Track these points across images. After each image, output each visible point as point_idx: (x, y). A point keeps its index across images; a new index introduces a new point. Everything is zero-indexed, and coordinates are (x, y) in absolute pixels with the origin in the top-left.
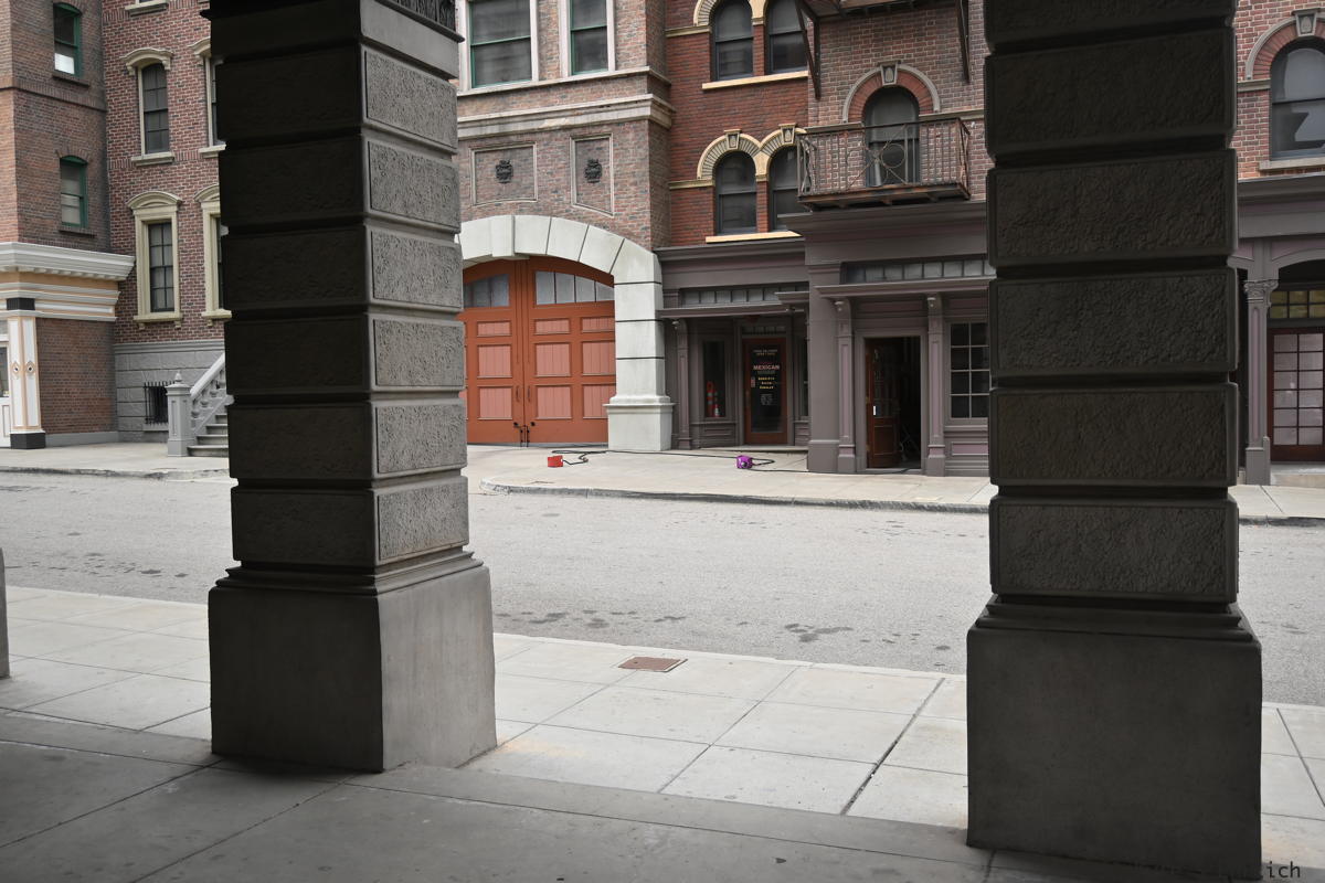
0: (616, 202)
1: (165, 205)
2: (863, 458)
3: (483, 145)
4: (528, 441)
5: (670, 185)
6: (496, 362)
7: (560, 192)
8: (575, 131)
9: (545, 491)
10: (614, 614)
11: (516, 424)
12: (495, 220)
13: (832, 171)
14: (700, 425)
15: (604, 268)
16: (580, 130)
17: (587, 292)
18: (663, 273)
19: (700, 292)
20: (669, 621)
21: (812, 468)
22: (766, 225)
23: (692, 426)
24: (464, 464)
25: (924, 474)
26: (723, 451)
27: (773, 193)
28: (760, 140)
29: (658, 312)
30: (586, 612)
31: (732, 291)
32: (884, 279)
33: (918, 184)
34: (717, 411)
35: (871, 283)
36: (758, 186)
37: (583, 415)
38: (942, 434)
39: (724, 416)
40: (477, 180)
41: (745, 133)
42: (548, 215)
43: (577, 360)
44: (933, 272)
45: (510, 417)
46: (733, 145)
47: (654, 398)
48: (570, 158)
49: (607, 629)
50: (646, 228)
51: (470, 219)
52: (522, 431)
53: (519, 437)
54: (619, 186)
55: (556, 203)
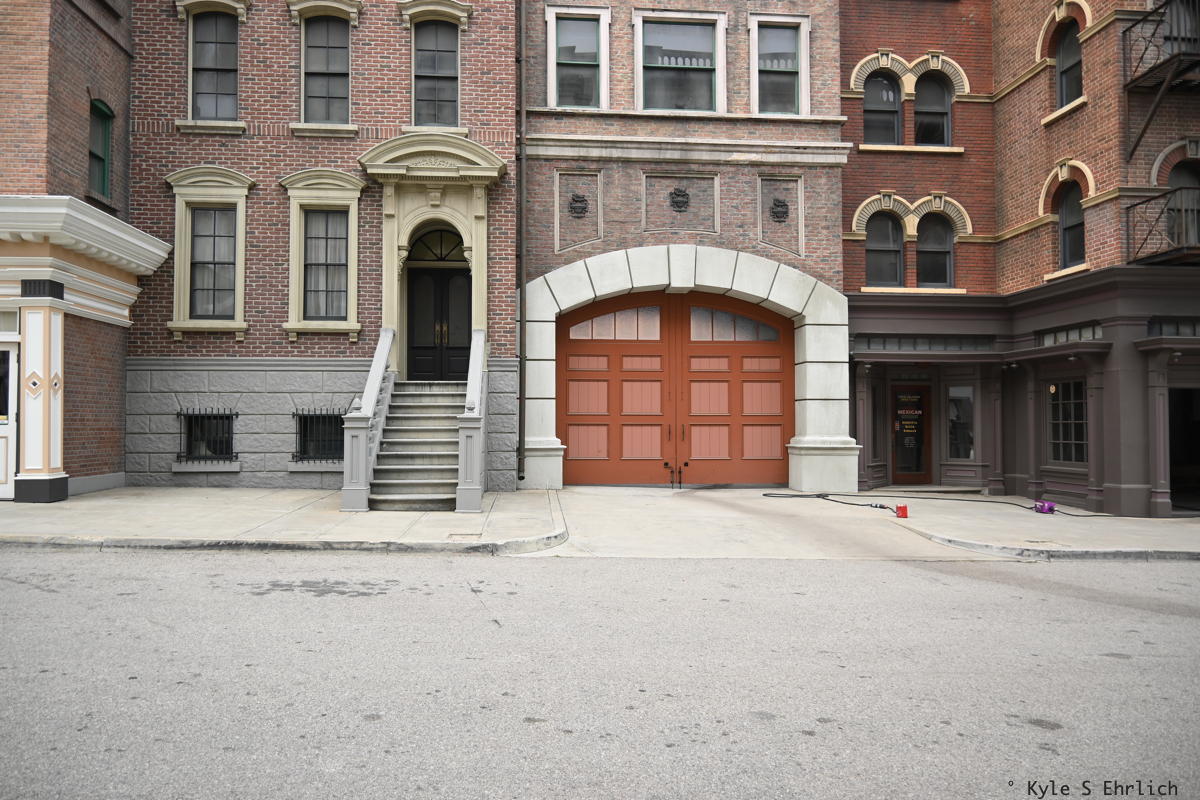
0: (806, 244)
1: (229, 186)
3: (658, 170)
4: (681, 483)
6: (642, 398)
7: (746, 227)
8: (763, 168)
11: (666, 464)
14: (872, 466)
15: (795, 307)
16: (769, 168)
22: (916, 281)
27: (921, 253)
28: (912, 203)
32: (1179, 333)
36: (907, 245)
37: (743, 455)
40: (647, 205)
41: (900, 195)
42: (736, 249)
43: (736, 399)
45: (658, 456)
46: (887, 205)
47: (847, 440)
48: (756, 194)
50: (838, 272)
51: (640, 245)
52: (672, 472)
53: (669, 478)
54: (810, 228)
55: (741, 238)
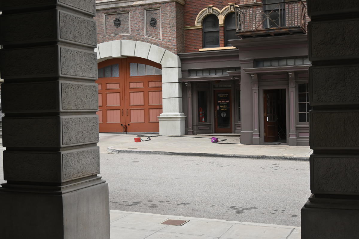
0: (163, 35)
2: (263, 138)
3: (109, 12)
4: (127, 132)
5: (184, 28)
6: (114, 100)
7: (140, 31)
9: (133, 152)
10: (160, 202)
11: (122, 125)
12: (113, 42)
13: (250, 22)
14: (197, 125)
15: (157, 61)
16: (147, 6)
17: (151, 71)
18: (181, 64)
19: (197, 71)
20: (183, 205)
21: (242, 143)
22: (223, 44)
23: (193, 125)
24: (98, 141)
25: (288, 145)
26: (206, 136)
27: (226, 31)
28: (220, 10)
29: (179, 79)
30: (149, 201)
31: (209, 71)
32: (271, 66)
33: (284, 27)
34: (203, 119)
35: (266, 67)
36: (220, 28)
37: (149, 121)
38: (295, 129)
39: (206, 121)
40: (106, 26)
41: (215, 7)
42: (135, 40)
43: (146, 99)
44: (291, 63)
45: (119, 121)
46: (210, 12)
47: (178, 114)
48: (144, 17)
49: (157, 208)
50: (174, 45)
51: (103, 42)
52: (124, 128)
53: (123, 130)
54: (163, 29)
55: (138, 35)
